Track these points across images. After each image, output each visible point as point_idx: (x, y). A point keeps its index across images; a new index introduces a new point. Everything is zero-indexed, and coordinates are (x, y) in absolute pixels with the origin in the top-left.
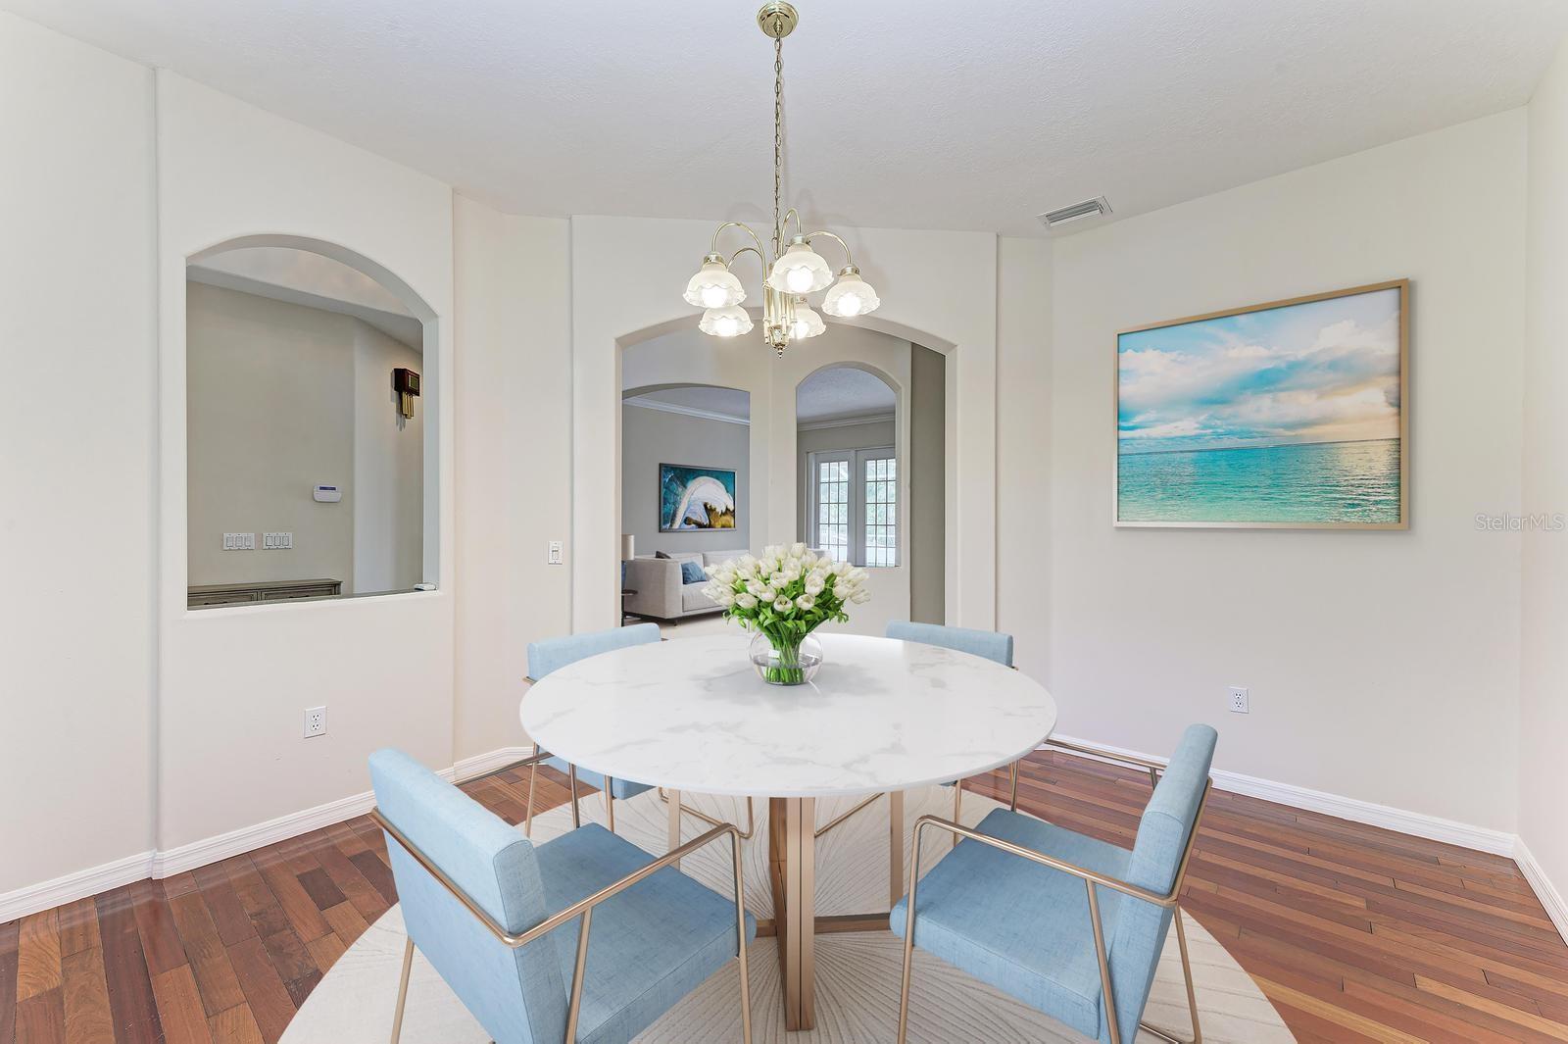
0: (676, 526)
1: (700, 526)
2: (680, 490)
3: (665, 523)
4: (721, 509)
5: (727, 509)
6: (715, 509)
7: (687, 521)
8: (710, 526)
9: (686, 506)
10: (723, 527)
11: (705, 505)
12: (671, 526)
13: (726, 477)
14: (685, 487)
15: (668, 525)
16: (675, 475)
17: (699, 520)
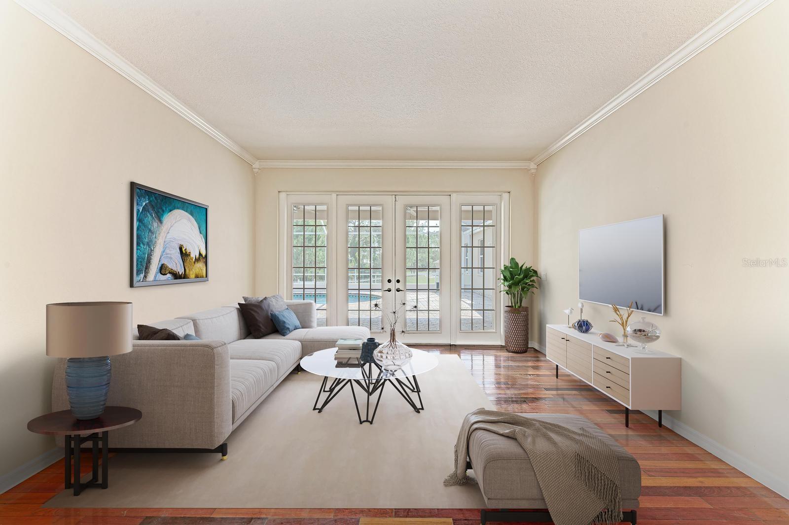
0: (151, 277)
1: (176, 276)
2: (155, 225)
3: (138, 274)
4: (194, 254)
5: (200, 254)
6: (189, 255)
7: (163, 269)
8: (185, 276)
9: (162, 249)
10: (197, 277)
11: (181, 249)
12: (145, 277)
13: (199, 212)
14: (161, 221)
15: (142, 276)
16: (150, 202)
17: (175, 269)
